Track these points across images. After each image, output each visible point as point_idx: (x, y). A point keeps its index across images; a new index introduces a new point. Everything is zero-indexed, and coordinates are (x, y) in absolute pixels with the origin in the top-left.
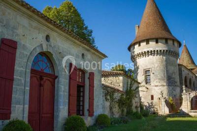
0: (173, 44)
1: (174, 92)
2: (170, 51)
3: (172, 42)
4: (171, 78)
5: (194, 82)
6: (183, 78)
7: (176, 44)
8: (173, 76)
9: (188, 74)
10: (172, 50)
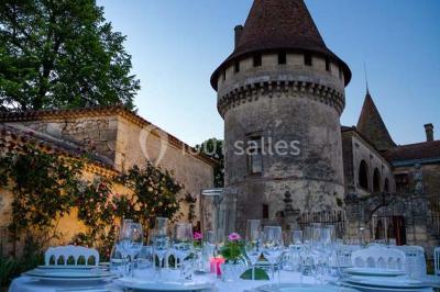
0: (328, 69)
1: (326, 196)
2: (317, 85)
3: (323, 63)
4: (320, 159)
5: (387, 180)
6: (356, 165)
7: (335, 70)
8: (326, 154)
9: (371, 157)
10: (322, 82)
